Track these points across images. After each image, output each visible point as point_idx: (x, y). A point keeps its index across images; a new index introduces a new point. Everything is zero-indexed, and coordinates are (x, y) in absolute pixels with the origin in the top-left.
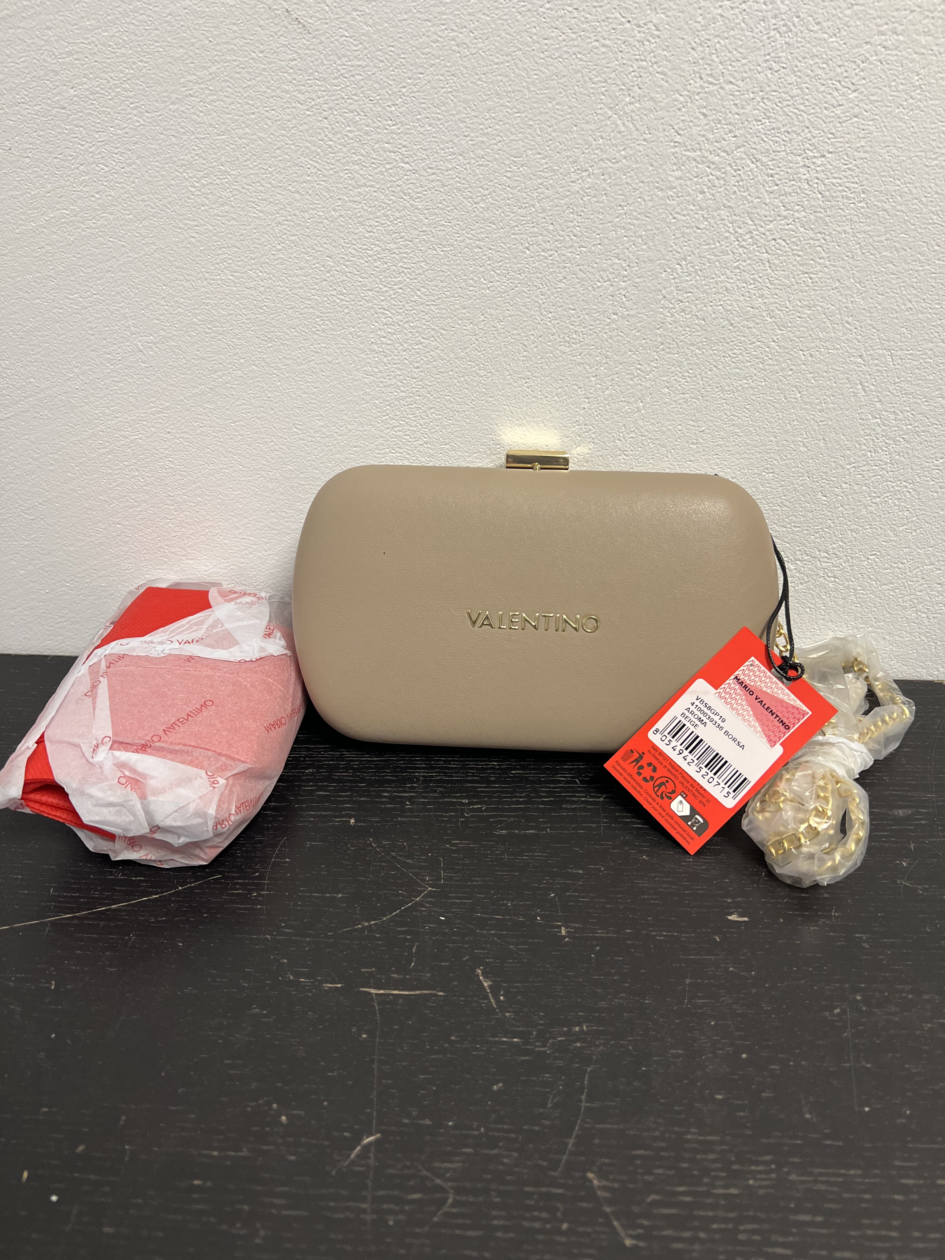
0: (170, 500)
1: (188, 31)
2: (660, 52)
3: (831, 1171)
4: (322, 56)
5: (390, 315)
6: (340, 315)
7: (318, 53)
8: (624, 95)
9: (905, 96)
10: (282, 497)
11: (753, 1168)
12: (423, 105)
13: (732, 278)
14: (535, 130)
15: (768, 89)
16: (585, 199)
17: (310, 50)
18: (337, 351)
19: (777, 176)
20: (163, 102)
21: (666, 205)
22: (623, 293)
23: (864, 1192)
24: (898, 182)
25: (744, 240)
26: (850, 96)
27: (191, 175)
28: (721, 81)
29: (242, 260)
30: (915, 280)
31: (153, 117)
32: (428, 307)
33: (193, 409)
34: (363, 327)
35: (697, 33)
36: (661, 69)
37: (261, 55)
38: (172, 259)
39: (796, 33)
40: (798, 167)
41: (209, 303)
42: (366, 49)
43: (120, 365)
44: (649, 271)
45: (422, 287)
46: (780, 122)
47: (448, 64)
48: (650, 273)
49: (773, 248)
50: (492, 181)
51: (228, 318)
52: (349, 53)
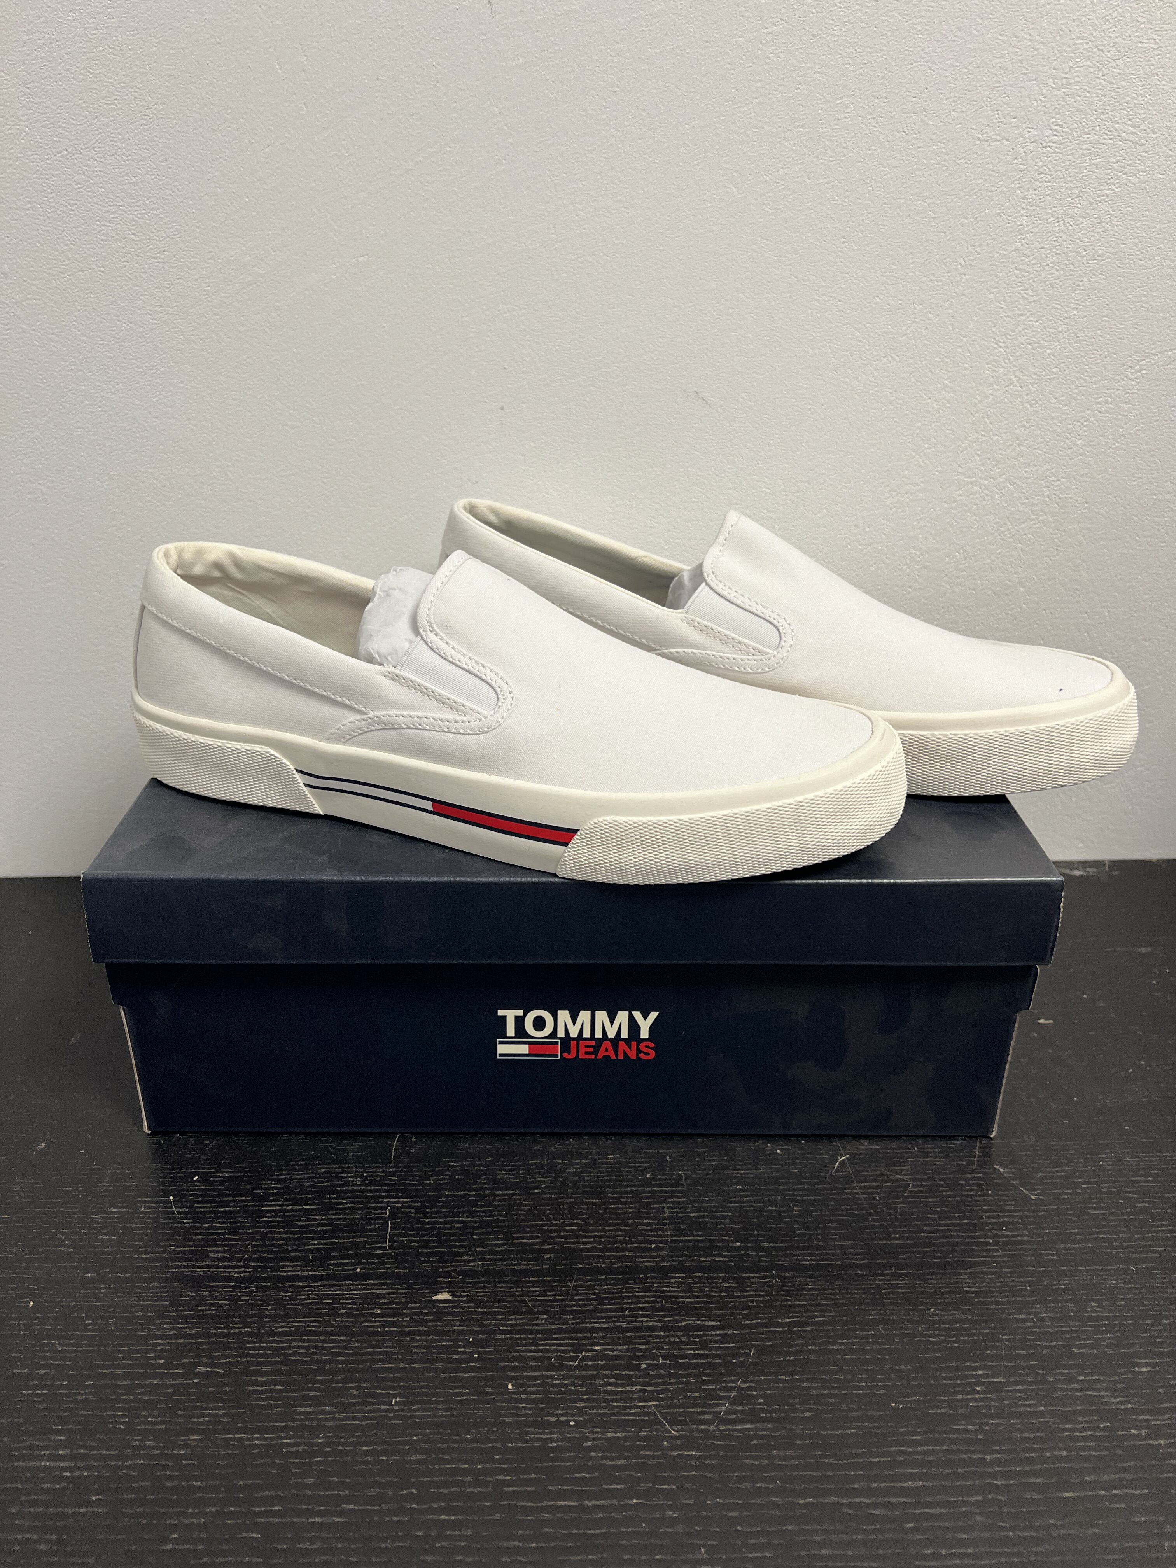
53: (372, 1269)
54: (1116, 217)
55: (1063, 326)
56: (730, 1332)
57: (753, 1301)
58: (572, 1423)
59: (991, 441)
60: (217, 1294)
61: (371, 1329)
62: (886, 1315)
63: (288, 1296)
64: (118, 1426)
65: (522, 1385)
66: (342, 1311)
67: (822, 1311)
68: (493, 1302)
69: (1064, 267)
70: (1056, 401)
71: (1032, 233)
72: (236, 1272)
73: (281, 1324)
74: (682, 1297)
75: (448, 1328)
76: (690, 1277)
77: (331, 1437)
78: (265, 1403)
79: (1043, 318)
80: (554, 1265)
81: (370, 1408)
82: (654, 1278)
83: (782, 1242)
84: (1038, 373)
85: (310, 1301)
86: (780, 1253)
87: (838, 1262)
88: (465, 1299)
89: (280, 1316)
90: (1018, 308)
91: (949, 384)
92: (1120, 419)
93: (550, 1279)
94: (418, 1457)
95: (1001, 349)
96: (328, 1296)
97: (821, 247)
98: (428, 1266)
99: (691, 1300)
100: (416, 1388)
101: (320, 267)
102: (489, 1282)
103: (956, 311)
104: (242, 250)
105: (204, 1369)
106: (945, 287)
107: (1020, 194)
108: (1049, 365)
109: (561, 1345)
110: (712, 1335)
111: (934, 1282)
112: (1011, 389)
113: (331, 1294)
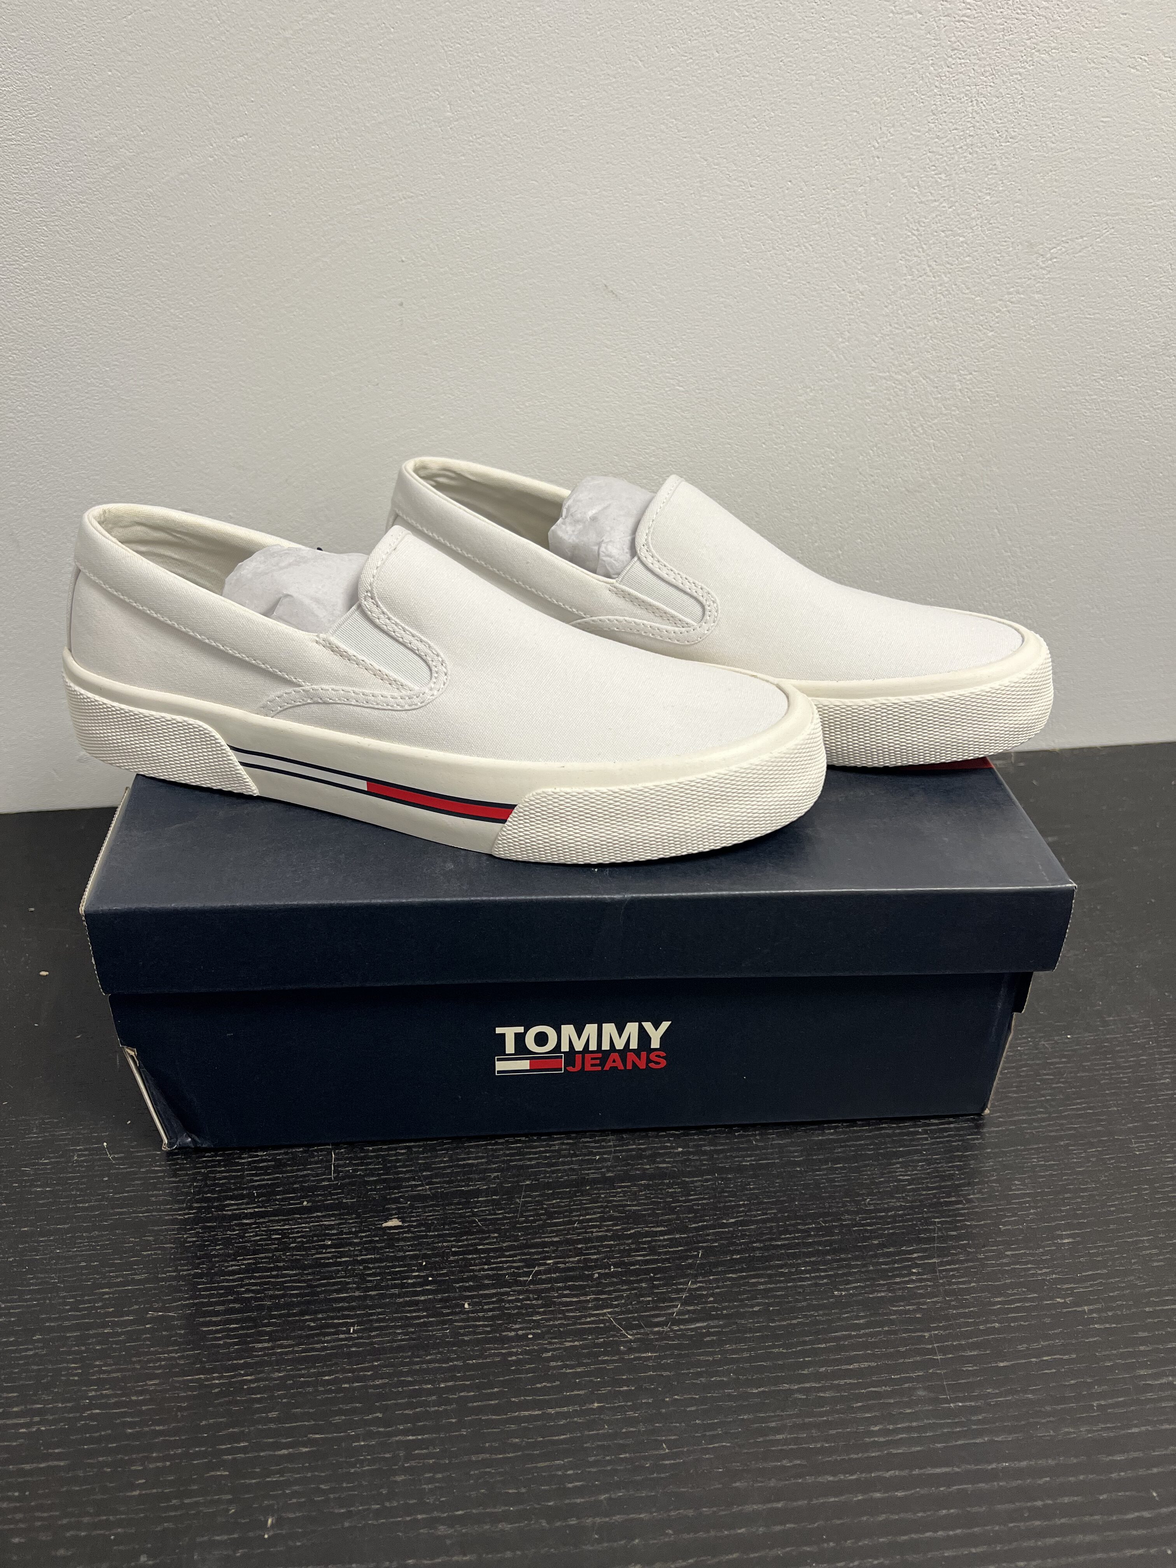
53: (318, 1201)
54: (1029, 97)
55: (976, 213)
56: (677, 1236)
57: (698, 1205)
58: (530, 1336)
59: (905, 334)
60: (162, 1238)
61: (322, 1261)
62: (825, 1208)
63: (235, 1235)
64: (71, 1378)
65: (480, 1303)
66: (292, 1245)
67: (763, 1209)
68: (444, 1224)
69: (978, 150)
70: (967, 291)
71: (945, 113)
72: (180, 1215)
73: (231, 1263)
74: (629, 1205)
75: (401, 1254)
76: (635, 1185)
77: (291, 1370)
78: (221, 1342)
79: (957, 204)
80: (501, 1183)
81: (329, 1338)
82: (601, 1189)
83: (722, 1144)
84: (950, 262)
85: (258, 1238)
86: (721, 1156)
87: (776, 1161)
88: (415, 1224)
89: (229, 1255)
90: (931, 193)
91: (863, 274)
92: (1030, 310)
93: (498, 1197)
94: (380, 1381)
95: (914, 237)
96: (276, 1232)
97: (732, 127)
98: (375, 1194)
99: (637, 1208)
100: (372, 1314)
101: (196, 148)
102: (438, 1206)
103: (869, 197)
104: (107, 130)
105: (156, 1314)
106: (858, 171)
107: (934, 72)
108: (962, 254)
109: (514, 1262)
110: (660, 1241)
111: (869, 1173)
112: (924, 279)
113: (280, 1230)
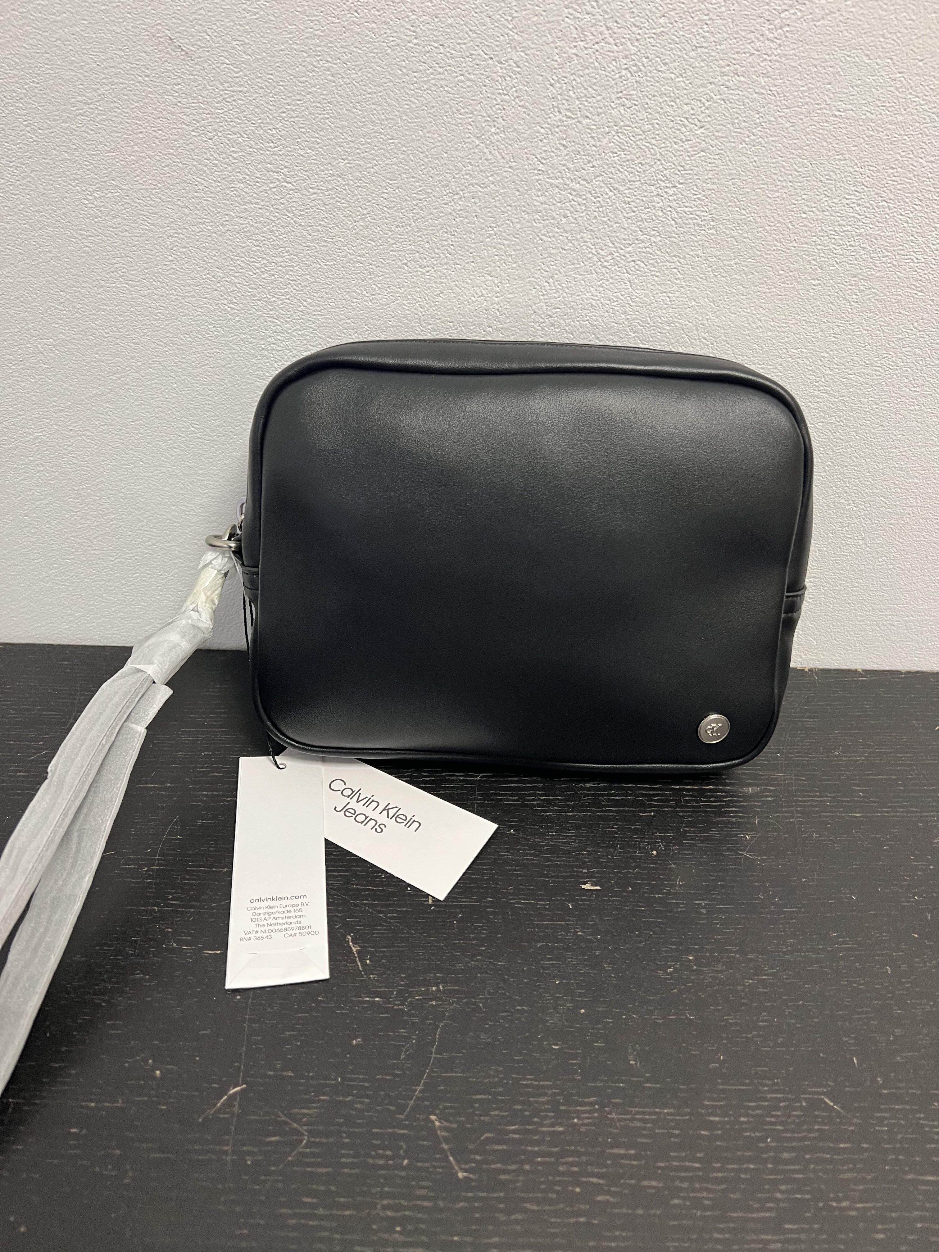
0: (75, 494)
1: (77, 55)
2: (521, 87)
3: (648, 1110)
4: (205, 82)
5: (279, 323)
6: (232, 323)
7: (201, 79)
8: (490, 126)
9: (748, 133)
10: (182, 492)
11: (579, 1108)
12: (302, 130)
13: (596, 296)
14: (408, 156)
15: (622, 124)
16: (457, 220)
17: (193, 75)
18: (230, 356)
19: (633, 203)
20: (55, 120)
21: (532, 227)
22: (497, 307)
23: (675, 1128)
24: (744, 213)
25: (606, 261)
26: (697, 132)
27: (84, 188)
28: (579, 115)
29: (136, 270)
30: (763, 301)
31: (46, 134)
32: (314, 317)
33: (94, 408)
34: (253, 334)
35: (554, 71)
36: (523, 102)
37: (147, 79)
38: (68, 267)
39: (646, 73)
40: (651, 196)
41: (106, 309)
42: (246, 76)
43: (22, 366)
44: (520, 288)
45: (309, 298)
46: (634, 154)
47: (325, 92)
48: (521, 290)
49: (633, 269)
50: (370, 201)
51: (125, 323)
52: (230, 80)
